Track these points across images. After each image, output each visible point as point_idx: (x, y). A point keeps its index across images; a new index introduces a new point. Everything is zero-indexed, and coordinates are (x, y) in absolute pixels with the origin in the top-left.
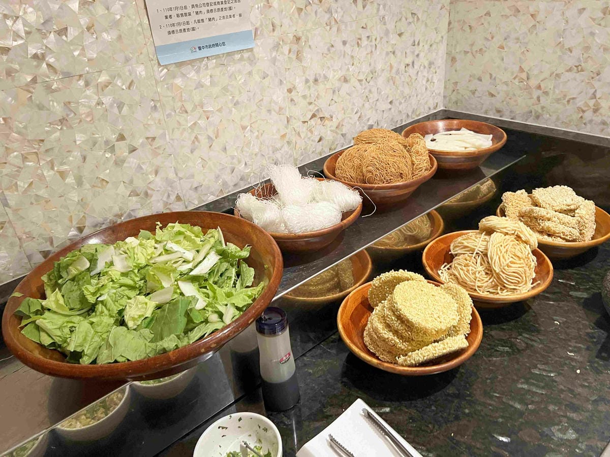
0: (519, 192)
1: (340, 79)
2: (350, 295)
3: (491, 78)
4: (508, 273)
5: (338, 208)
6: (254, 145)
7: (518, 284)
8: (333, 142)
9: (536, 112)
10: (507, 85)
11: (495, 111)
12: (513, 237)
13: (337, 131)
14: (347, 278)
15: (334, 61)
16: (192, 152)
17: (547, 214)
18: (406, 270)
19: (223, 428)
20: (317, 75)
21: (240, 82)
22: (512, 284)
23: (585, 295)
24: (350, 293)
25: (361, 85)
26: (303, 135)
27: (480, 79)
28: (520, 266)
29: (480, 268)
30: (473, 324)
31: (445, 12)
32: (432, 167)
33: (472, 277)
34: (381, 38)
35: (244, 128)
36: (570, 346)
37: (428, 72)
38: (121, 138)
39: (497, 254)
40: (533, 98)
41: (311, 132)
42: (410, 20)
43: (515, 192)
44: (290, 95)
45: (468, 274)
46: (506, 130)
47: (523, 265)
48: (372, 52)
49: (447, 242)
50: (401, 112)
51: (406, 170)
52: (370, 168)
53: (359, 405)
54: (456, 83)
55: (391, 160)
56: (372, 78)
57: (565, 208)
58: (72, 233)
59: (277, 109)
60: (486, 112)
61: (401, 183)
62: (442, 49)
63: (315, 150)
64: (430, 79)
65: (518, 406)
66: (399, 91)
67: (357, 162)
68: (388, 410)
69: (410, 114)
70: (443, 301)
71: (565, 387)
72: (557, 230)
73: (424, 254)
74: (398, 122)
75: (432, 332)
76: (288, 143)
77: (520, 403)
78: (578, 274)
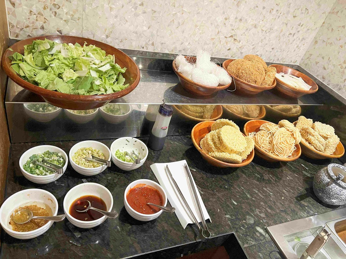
0: (309, 119)
1: (253, 24)
2: (205, 122)
3: (329, 59)
4: (278, 146)
5: (218, 80)
6: (197, 36)
7: (281, 154)
8: (234, 54)
9: (340, 86)
10: (334, 67)
11: (322, 77)
12: (290, 133)
13: (240, 49)
14: (208, 115)
15: (254, 15)
16: (168, 26)
17: (314, 133)
18: (233, 122)
19: (128, 141)
20: (243, 17)
21: (205, 4)
22: (277, 152)
23: (309, 175)
24: (205, 121)
25: (262, 33)
26: (222, 43)
27: (323, 58)
28: (286, 146)
29: (268, 139)
30: (249, 156)
31: (324, 16)
32: (272, 85)
33: (262, 141)
34: (284, 14)
35: (196, 26)
36: (287, 189)
37: (300, 43)
38: (142, 4)
39: (278, 136)
40: (342, 79)
41: (227, 43)
42: (303, 11)
43: (307, 118)
44: (225, 21)
45: (261, 139)
46: (319, 87)
47: (287, 147)
48: (275, 19)
49: (261, 123)
50: (275, 56)
51: (259, 81)
52: (243, 71)
53: (184, 162)
54: (311, 55)
55: (255, 72)
56: (269, 32)
57: (325, 135)
58: (104, 36)
59: (216, 24)
60: (317, 76)
61: (253, 85)
62: (313, 35)
63: (224, 53)
64: (299, 46)
65: (248, 196)
66: (279, 45)
67: (239, 66)
68: (195, 170)
69: (280, 59)
70: (242, 141)
71: (273, 200)
72: (314, 142)
73: (247, 123)
74: (272, 60)
75: (229, 149)
76: (214, 43)
77: (250, 195)
78: (312, 166)
